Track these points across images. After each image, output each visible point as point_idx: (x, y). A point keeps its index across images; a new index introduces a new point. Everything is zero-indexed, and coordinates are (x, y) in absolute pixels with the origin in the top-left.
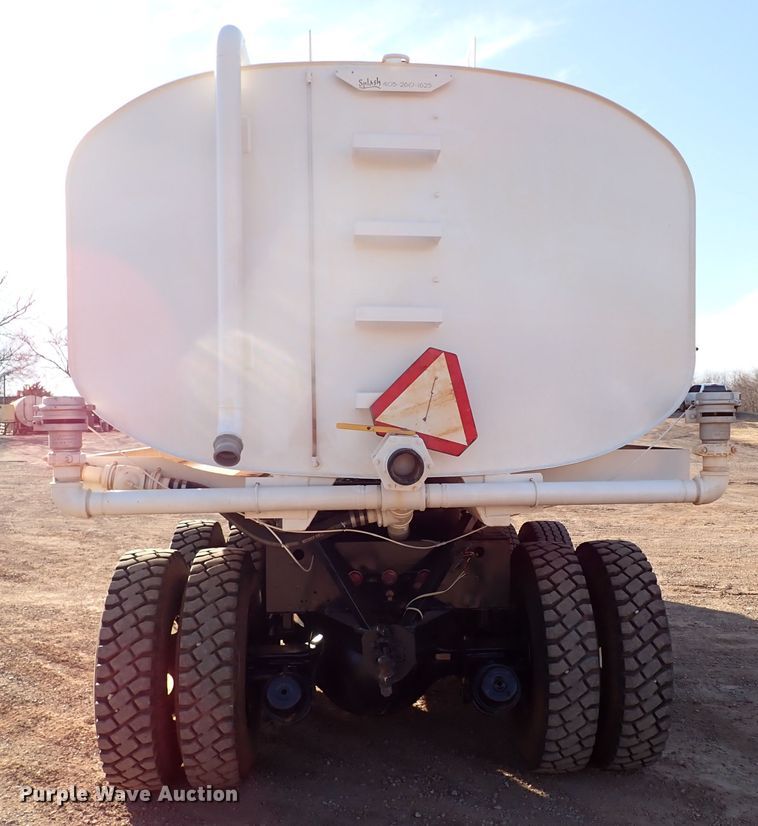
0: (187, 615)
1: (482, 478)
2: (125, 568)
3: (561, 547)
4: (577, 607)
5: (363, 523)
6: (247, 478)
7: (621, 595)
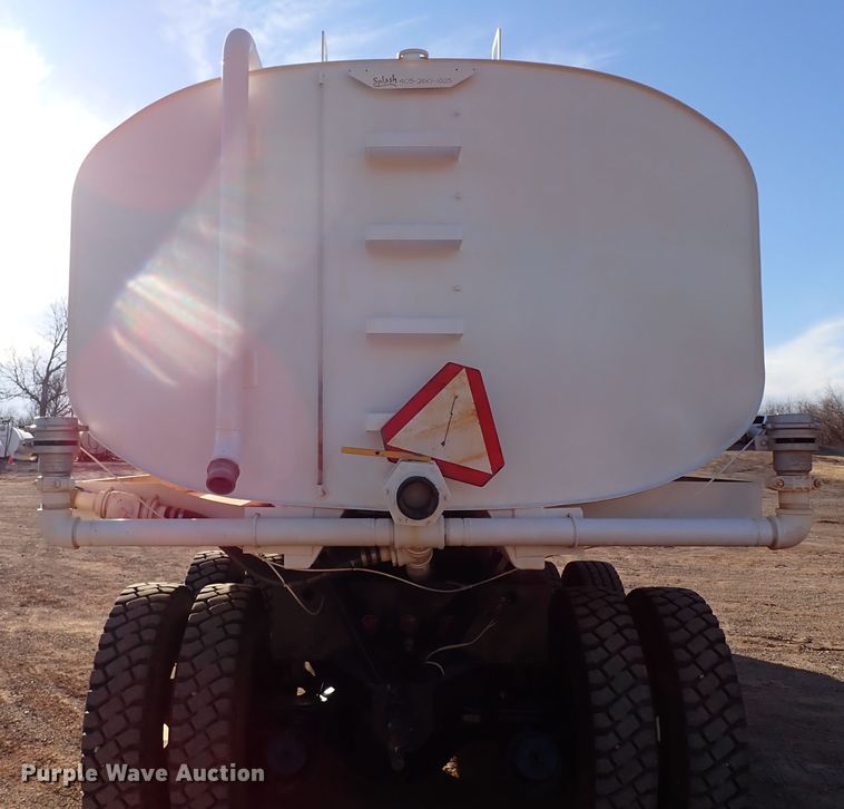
0: (184, 659)
1: (512, 513)
2: (123, 603)
3: (609, 594)
4: (627, 668)
5: (375, 562)
6: (246, 509)
7: (681, 655)
